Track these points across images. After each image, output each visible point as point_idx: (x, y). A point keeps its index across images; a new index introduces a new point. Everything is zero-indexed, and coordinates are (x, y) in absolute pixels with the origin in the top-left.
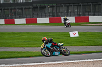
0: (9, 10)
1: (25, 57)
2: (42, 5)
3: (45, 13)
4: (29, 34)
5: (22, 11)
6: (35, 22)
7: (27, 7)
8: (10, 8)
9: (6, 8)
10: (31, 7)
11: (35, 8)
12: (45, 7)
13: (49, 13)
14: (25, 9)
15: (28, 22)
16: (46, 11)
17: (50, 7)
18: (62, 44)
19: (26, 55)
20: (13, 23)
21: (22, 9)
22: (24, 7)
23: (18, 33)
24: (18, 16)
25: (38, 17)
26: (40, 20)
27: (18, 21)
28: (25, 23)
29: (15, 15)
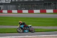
0: (31, 5)
1: (39, 32)
2: (49, 2)
3: (51, 7)
4: (41, 18)
5: (38, 5)
6: (45, 12)
7: (40, 3)
8: (31, 4)
9: (29, 4)
10: (43, 3)
11: (45, 4)
12: (51, 4)
13: (53, 7)
14: (40, 4)
15: (41, 12)
16: (52, 6)
17: (54, 3)
18: (31, 25)
19: (40, 31)
20: (33, 12)
21: (38, 4)
22: (39, 3)
23: (36, 18)
24: (36, 9)
25: (47, 9)
26: (48, 11)
27: (35, 11)
28: (40, 12)
29: (34, 8)
